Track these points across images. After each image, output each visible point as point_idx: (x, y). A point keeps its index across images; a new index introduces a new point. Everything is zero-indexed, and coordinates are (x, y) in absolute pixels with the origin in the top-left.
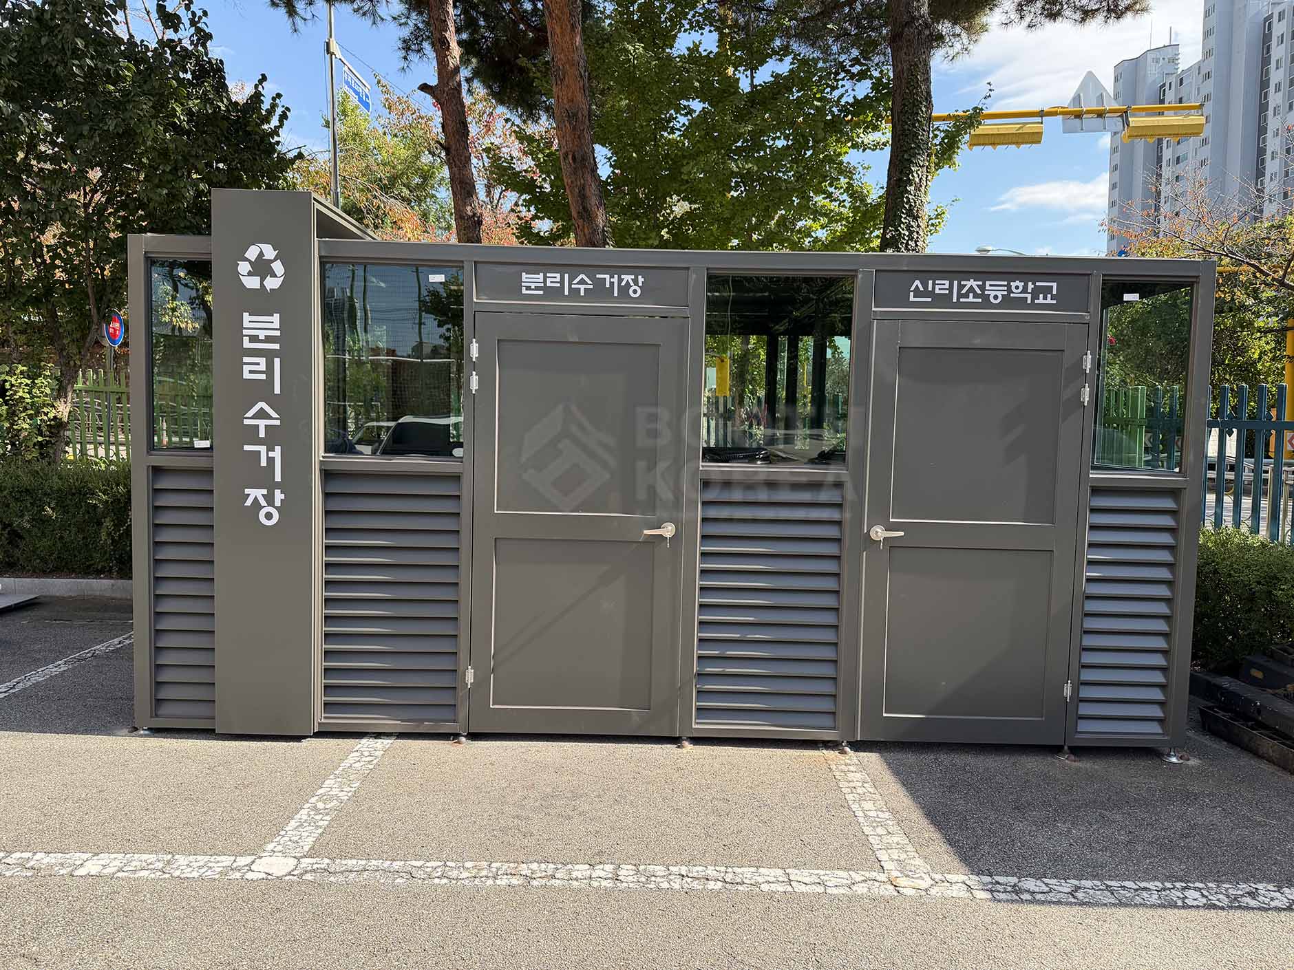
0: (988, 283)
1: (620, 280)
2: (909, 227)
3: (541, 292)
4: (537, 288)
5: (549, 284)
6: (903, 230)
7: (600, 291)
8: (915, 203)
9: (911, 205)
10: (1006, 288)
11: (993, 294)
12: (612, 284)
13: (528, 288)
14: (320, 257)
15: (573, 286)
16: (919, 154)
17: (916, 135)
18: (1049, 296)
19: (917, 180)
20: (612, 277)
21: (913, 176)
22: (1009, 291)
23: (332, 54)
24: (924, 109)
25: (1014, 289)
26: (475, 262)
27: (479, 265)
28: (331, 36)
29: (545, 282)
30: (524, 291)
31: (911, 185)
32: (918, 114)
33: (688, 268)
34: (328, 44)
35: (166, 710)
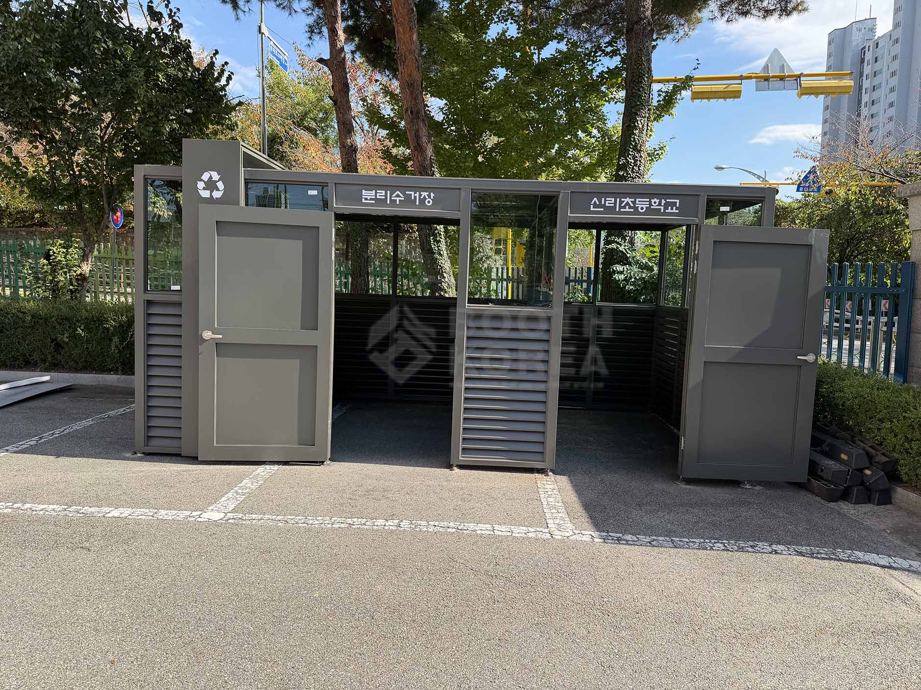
0: (637, 200)
1: (420, 195)
2: (634, 157)
3: (374, 202)
4: (371, 199)
5: (378, 197)
6: (630, 159)
7: (408, 201)
8: (639, 141)
9: (636, 143)
10: (648, 203)
11: (640, 206)
12: (415, 197)
13: (366, 199)
14: (245, 179)
15: (392, 198)
16: (642, 109)
17: (640, 96)
18: (674, 208)
19: (641, 126)
20: (415, 193)
21: (638, 123)
22: (651, 205)
23: (263, 34)
24: (646, 79)
25: (653, 204)
26: (335, 184)
27: (337, 185)
28: (262, 22)
29: (376, 195)
30: (363, 201)
31: (636, 130)
32: (642, 82)
33: (460, 189)
34: (260, 27)
35: (154, 443)
